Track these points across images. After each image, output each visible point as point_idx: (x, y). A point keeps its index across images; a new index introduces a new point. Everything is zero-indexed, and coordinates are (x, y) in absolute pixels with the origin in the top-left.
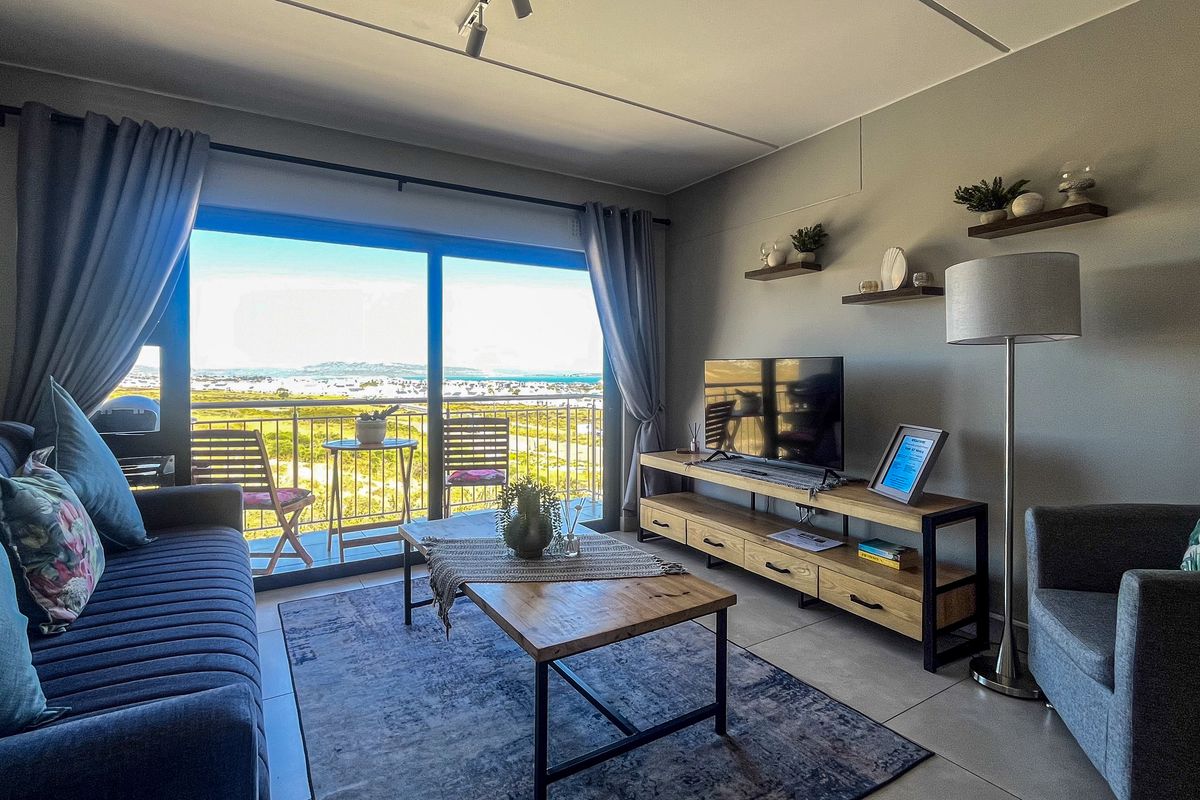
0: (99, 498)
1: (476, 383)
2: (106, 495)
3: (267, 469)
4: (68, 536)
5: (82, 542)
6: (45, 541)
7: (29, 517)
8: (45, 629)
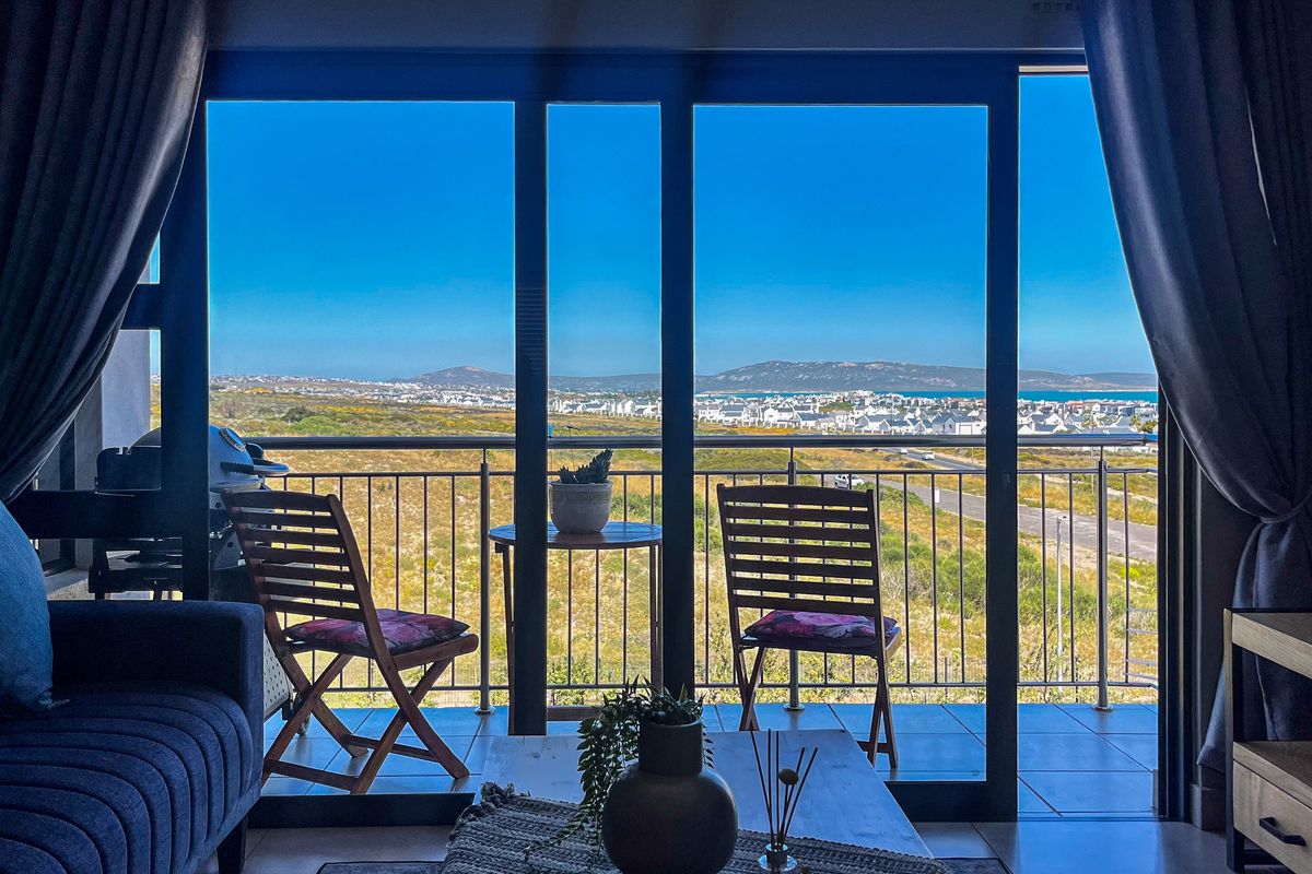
3: (357, 576)
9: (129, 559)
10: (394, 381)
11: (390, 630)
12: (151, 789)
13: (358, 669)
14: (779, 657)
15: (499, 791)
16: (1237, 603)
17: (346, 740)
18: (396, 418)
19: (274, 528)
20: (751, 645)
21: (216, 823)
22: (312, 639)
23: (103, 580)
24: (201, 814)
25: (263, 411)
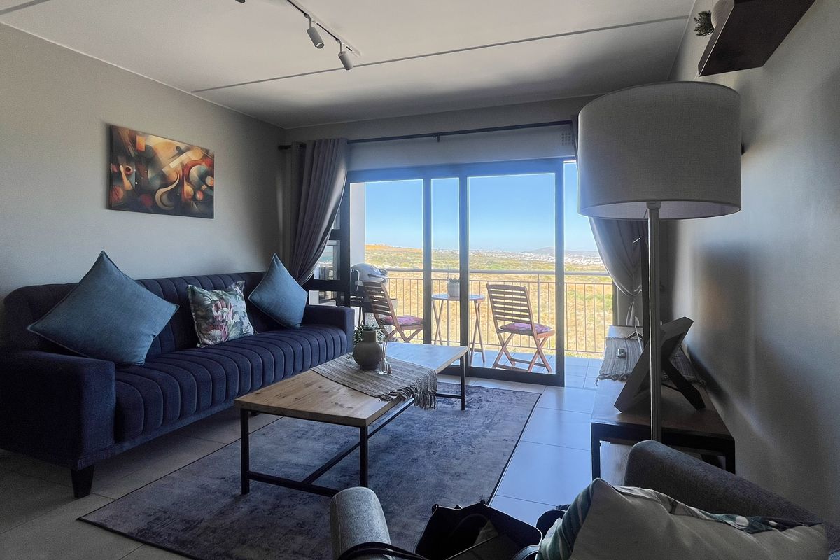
4: (215, 313)
5: (223, 317)
6: (204, 313)
7: (200, 304)
8: (198, 345)
10: (524, 252)
11: (402, 321)
19: (374, 291)
20: (502, 331)
25: (480, 262)
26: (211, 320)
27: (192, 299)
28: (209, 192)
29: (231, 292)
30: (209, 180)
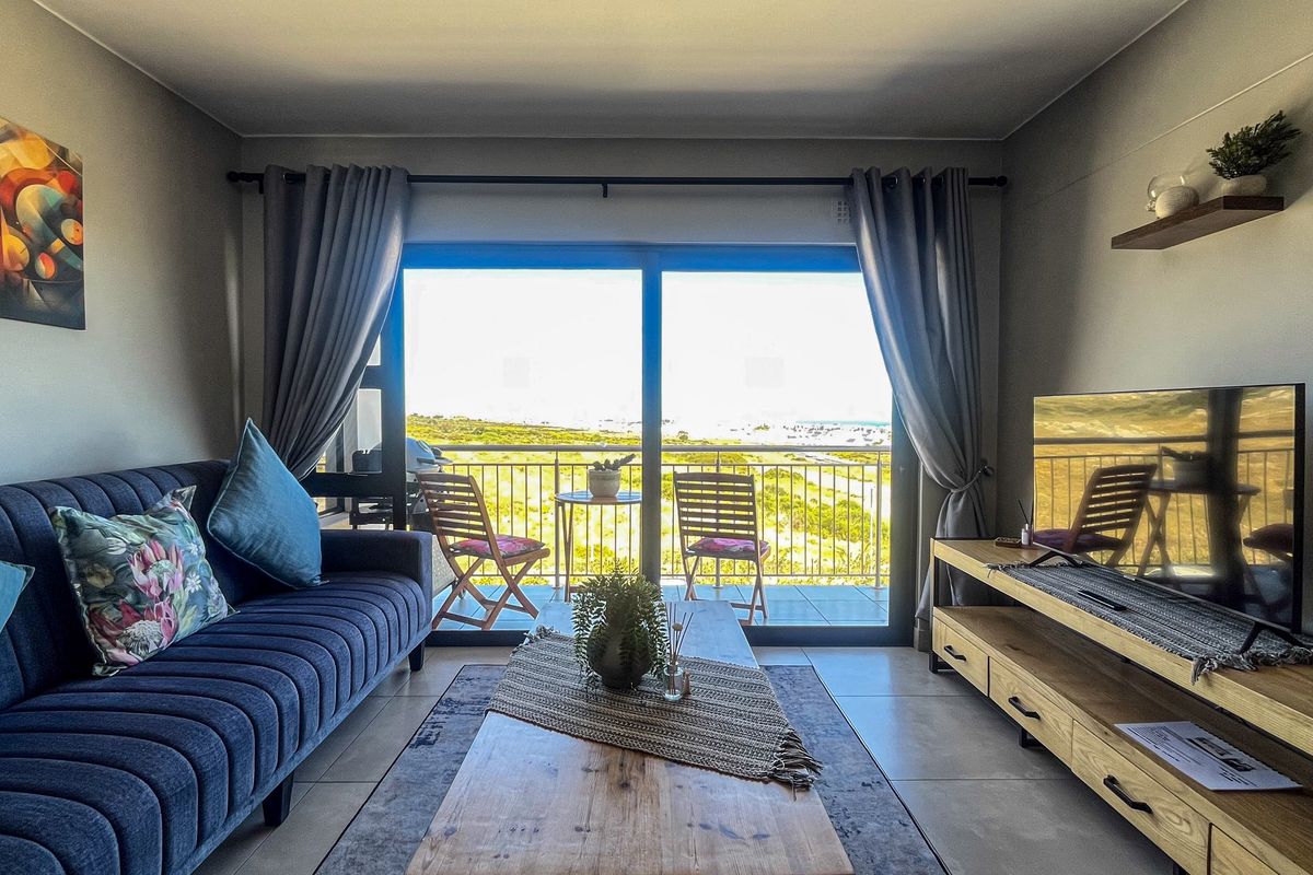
0: (255, 537)
1: (874, 428)
2: (266, 536)
3: (484, 518)
4: (140, 578)
5: (161, 585)
6: (110, 581)
7: (95, 557)
8: (98, 670)
9: (372, 508)
11: (503, 548)
12: (366, 628)
13: (491, 566)
14: (708, 561)
15: (545, 631)
16: (938, 536)
17: (483, 602)
18: (531, 433)
19: (445, 492)
20: (692, 555)
21: (404, 645)
22: (465, 550)
23: (357, 518)
24: (395, 640)
26: (129, 598)
27: (70, 544)
28: (71, 260)
29: (170, 518)
30: (68, 228)
